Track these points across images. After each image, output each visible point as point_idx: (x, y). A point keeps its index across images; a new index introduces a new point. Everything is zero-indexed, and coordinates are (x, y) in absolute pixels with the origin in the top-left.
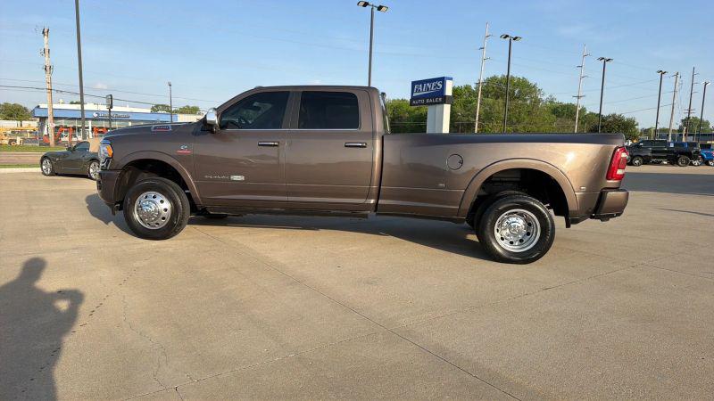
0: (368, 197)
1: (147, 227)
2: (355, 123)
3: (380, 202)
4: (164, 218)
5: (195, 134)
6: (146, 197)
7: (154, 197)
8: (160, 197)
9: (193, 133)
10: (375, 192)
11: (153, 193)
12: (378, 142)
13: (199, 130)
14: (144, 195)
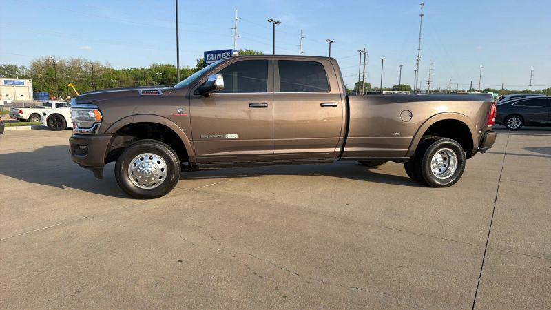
0: (336, 147)
1: (144, 187)
2: (326, 87)
3: (346, 149)
4: (161, 178)
5: (189, 98)
6: (142, 159)
7: (151, 158)
8: (156, 158)
9: (186, 97)
10: (341, 142)
11: (149, 155)
12: (344, 102)
13: (192, 94)
14: (139, 156)
